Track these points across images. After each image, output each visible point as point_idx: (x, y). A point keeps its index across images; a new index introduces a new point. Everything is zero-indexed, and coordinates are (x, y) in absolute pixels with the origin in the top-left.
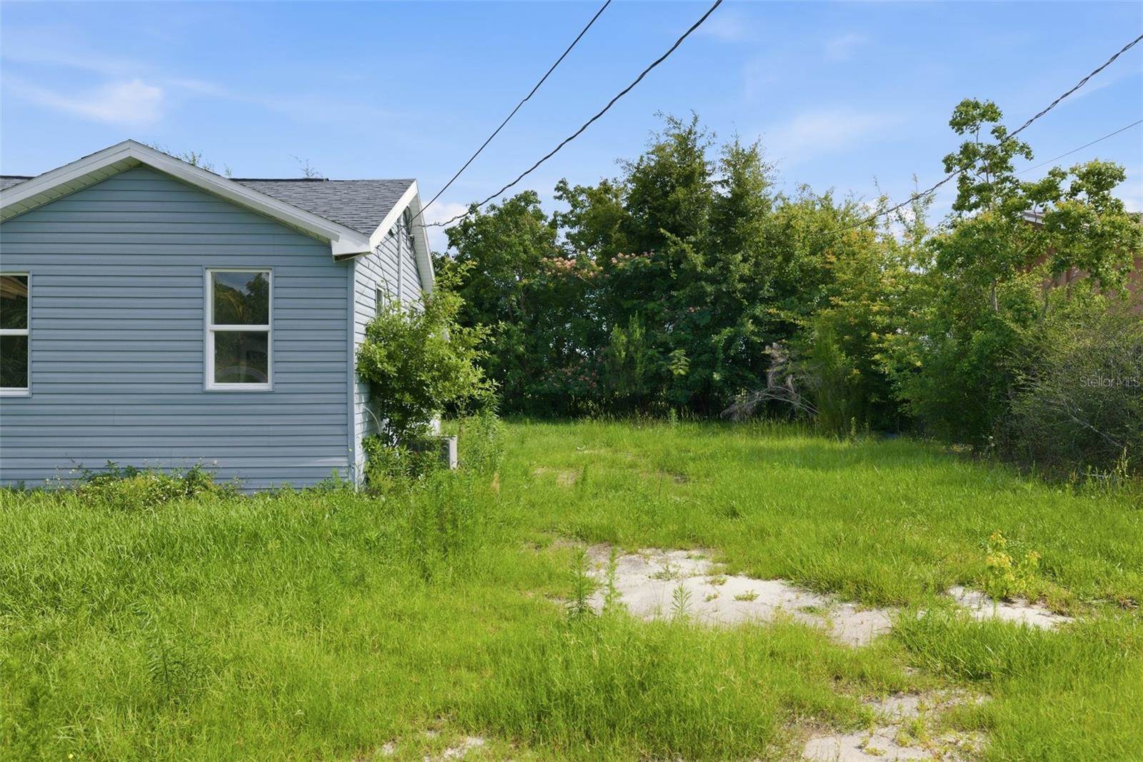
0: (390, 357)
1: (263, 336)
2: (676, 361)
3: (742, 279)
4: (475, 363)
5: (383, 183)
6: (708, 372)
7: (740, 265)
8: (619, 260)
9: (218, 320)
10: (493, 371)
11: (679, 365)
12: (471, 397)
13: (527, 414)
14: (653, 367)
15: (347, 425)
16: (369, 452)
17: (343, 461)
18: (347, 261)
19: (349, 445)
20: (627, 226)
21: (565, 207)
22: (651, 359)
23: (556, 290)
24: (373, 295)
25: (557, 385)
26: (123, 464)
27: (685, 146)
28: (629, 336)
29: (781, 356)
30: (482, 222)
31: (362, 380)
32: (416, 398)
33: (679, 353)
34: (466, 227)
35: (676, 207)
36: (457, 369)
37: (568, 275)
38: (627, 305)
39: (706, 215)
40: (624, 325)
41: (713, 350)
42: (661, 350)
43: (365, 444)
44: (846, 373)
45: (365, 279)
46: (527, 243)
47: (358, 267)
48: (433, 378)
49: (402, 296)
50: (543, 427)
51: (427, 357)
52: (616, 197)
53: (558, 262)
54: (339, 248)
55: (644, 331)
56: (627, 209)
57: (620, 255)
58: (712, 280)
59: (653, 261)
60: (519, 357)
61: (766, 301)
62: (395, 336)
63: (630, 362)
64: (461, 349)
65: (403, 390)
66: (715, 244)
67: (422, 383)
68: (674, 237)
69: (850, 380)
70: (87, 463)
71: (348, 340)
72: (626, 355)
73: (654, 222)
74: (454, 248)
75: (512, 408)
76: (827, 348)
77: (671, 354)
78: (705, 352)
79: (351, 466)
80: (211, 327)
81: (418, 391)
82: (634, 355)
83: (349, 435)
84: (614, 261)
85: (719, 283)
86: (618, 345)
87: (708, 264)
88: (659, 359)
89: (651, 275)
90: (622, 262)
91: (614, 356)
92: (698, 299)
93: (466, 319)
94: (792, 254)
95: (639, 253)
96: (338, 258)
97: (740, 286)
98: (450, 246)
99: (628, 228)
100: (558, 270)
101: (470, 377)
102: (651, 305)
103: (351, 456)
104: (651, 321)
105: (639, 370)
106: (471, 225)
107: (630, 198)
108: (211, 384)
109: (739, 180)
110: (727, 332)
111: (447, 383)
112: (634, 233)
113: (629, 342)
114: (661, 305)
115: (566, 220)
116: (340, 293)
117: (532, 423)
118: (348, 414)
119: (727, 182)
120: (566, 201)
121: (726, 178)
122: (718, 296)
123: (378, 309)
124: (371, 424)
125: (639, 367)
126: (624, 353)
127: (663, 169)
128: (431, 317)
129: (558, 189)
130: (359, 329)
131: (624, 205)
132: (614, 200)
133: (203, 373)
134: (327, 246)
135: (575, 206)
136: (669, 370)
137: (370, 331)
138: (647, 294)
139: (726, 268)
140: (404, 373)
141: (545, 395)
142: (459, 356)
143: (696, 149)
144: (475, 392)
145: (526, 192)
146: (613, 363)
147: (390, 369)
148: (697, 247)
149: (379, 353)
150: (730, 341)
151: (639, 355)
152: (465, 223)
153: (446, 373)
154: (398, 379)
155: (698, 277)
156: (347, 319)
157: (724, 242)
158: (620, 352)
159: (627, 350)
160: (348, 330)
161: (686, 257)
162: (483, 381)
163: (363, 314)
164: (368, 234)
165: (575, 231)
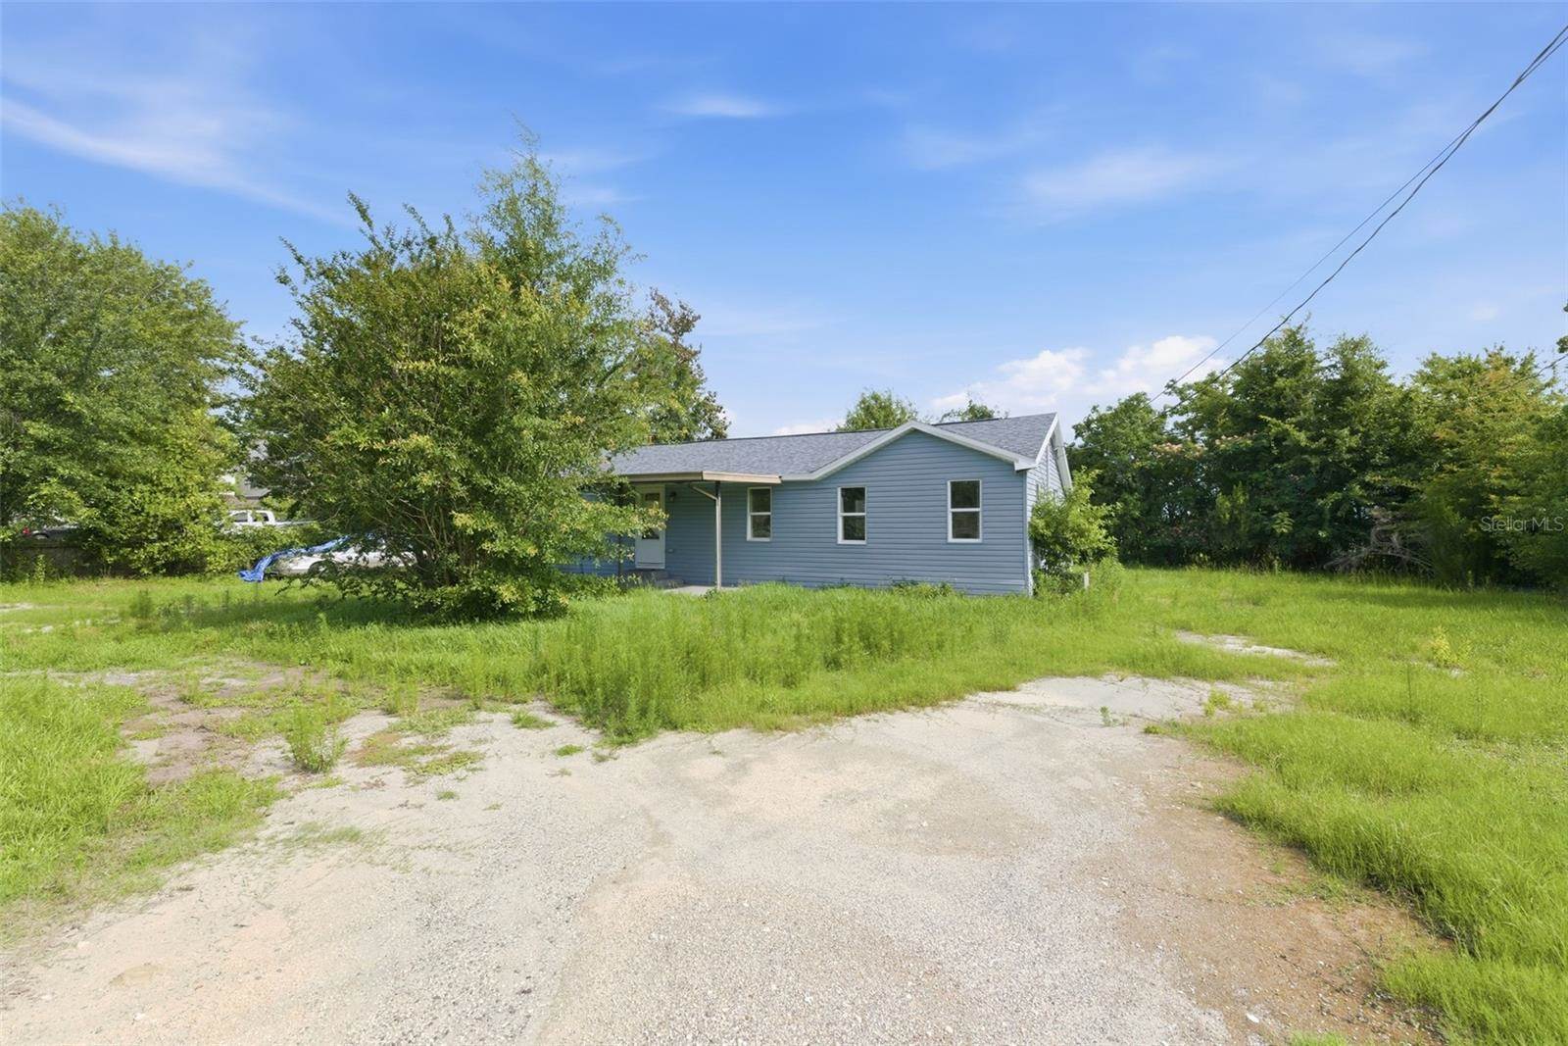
0: (1048, 526)
1: (977, 513)
2: (1278, 521)
3: (1350, 450)
4: (1100, 527)
5: (1036, 418)
6: (1314, 530)
7: (1346, 439)
8: (1222, 442)
9: (953, 507)
10: (1113, 531)
11: (1283, 524)
12: (1098, 548)
13: (1143, 563)
14: (1258, 527)
15: (1024, 562)
16: (1035, 578)
17: (1022, 582)
18: (1023, 473)
19: (1024, 574)
20: (1233, 411)
21: (1174, 400)
22: (1256, 520)
23: (1166, 468)
24: (1035, 488)
25: (1170, 540)
26: (910, 578)
27: (1294, 340)
28: (1234, 502)
29: (1384, 517)
30: (1100, 419)
31: (1030, 538)
32: (1063, 548)
33: (1283, 515)
34: (1088, 423)
35: (1279, 395)
36: (1089, 531)
37: (1176, 456)
38: (1232, 476)
39: (1310, 399)
40: (1228, 491)
41: (1320, 511)
42: (1265, 512)
43: (1033, 573)
44: (1462, 531)
45: (1031, 479)
46: (1140, 433)
47: (1029, 474)
48: (1073, 536)
49: (1050, 485)
50: (1154, 572)
51: (1070, 525)
52: (1222, 385)
53: (1167, 447)
54: (1017, 467)
55: (1247, 497)
56: (1233, 395)
57: (1223, 437)
58: (1316, 452)
59: (1255, 440)
60: (1135, 520)
61: (1376, 468)
62: (1049, 513)
63: (1234, 522)
64: (1091, 520)
65: (1055, 543)
66: (1320, 421)
67: (1067, 539)
68: (1274, 420)
69: (1467, 538)
70: (894, 578)
71: (1023, 515)
72: (1231, 517)
73: (1259, 408)
74: (1079, 439)
75: (1131, 556)
76: (1440, 510)
77: (1275, 516)
78: (1312, 513)
79: (1026, 585)
80: (950, 510)
81: (1064, 545)
82: (1239, 517)
83: (1025, 567)
84: (1217, 442)
85: (1326, 454)
86: (1223, 510)
87: (1312, 439)
88: (1263, 520)
89: (1254, 452)
90: (1224, 444)
91: (1219, 518)
92: (1304, 468)
93: (1094, 500)
94: (1411, 425)
95: (1241, 434)
96: (1018, 471)
97: (1348, 456)
98: (1076, 437)
99: (1234, 411)
100: (1166, 453)
101: (1097, 535)
102: (1256, 475)
103: (1027, 580)
104: (1254, 489)
105: (1243, 529)
106: (1093, 421)
107: (1236, 385)
108: (951, 539)
109: (1347, 365)
110: (1336, 496)
111: (1083, 539)
112: (1240, 416)
113: (1233, 506)
114: (1266, 475)
115: (1174, 410)
116: (1019, 490)
117: (1146, 568)
118: (1024, 556)
119: (1334, 366)
120: (1175, 395)
121: (1333, 363)
122: (1324, 467)
123: (1037, 497)
124: (1036, 562)
125: (1243, 526)
126: (1228, 516)
127: (1270, 360)
128: (1069, 498)
129: (1168, 386)
130: (1029, 508)
131: (1230, 392)
132: (1221, 388)
133: (946, 534)
134: (1012, 465)
135: (1183, 399)
136: (1273, 529)
137: (1035, 510)
138: (1254, 467)
139: (1331, 441)
140: (1055, 535)
141: (1160, 547)
142: (1090, 523)
143: (1305, 341)
144: (1100, 545)
145: (1137, 394)
146: (1219, 524)
147: (1048, 533)
148: (1300, 426)
149: (1041, 523)
150: (1337, 505)
151: (1243, 516)
152: (1088, 419)
153: (1081, 533)
154: (1052, 538)
155: (1304, 450)
156: (1023, 504)
157: (1331, 419)
158: (1224, 515)
159: (1231, 514)
160: (1023, 510)
161: (1289, 434)
162: (1106, 537)
163: (1031, 501)
164: (1035, 458)
165: (1184, 418)
